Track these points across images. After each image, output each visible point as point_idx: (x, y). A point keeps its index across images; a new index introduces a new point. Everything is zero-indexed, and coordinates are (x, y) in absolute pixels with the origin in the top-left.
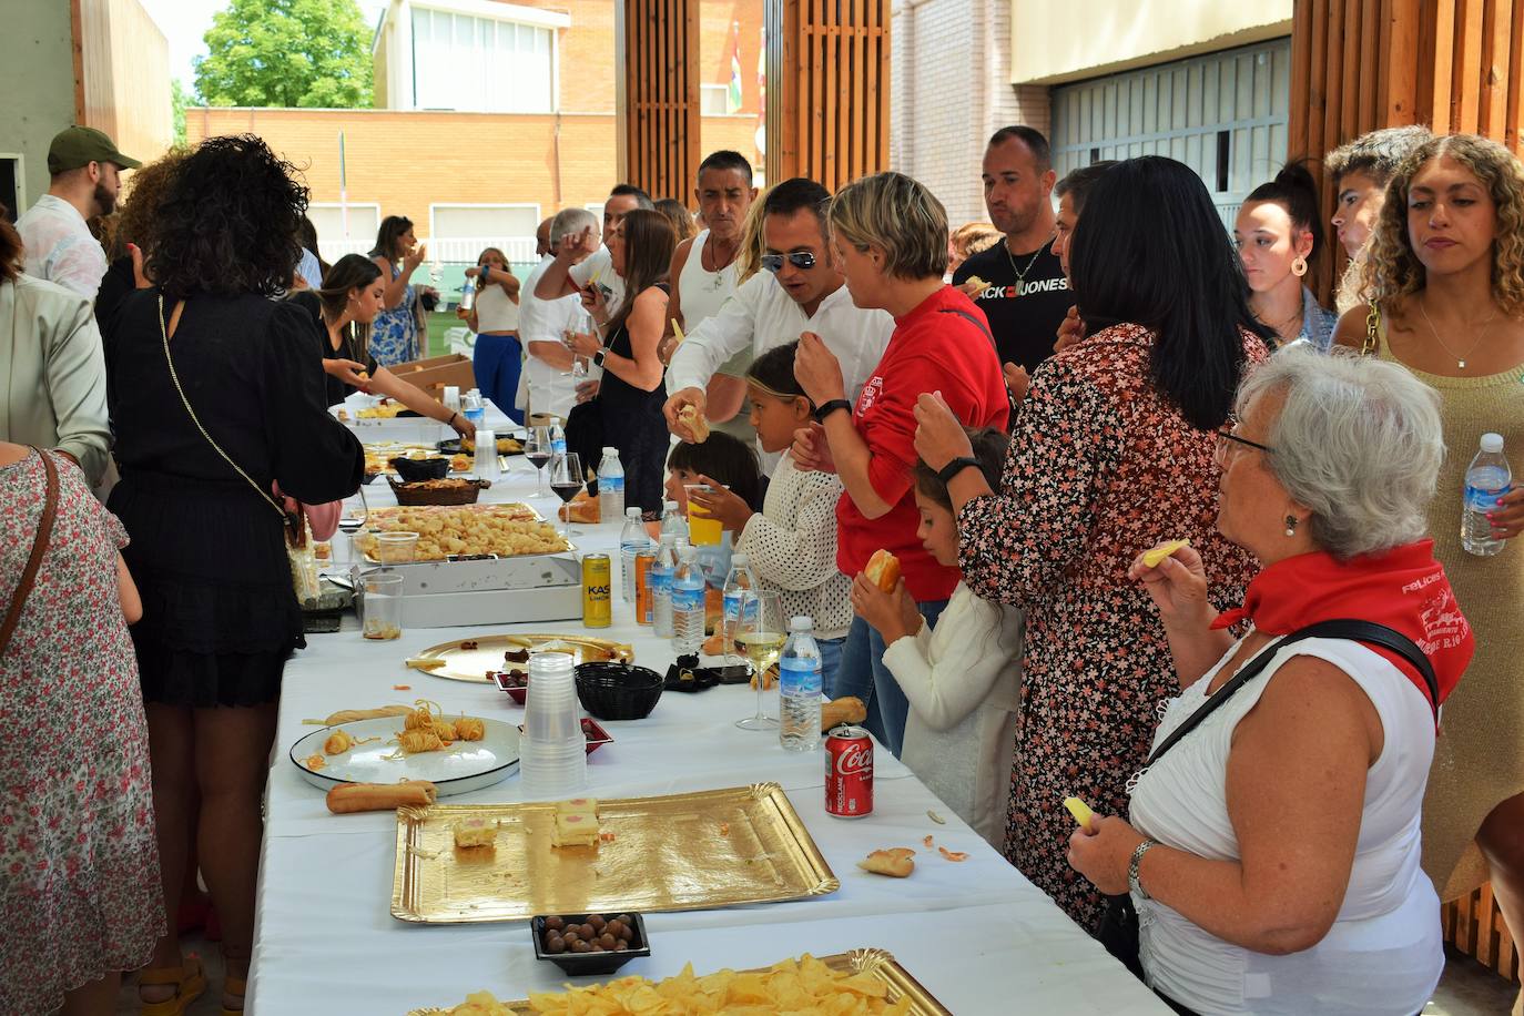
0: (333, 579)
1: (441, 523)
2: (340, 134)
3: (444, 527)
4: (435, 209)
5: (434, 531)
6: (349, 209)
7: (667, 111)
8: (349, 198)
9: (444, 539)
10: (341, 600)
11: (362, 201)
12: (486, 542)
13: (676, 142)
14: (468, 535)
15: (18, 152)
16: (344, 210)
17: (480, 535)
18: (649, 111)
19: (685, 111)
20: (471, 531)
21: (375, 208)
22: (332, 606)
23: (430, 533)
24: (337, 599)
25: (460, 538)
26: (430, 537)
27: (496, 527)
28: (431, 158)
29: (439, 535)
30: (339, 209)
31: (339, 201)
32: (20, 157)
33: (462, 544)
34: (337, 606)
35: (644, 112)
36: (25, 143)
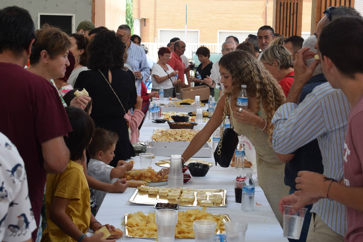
0: (141, 143)
1: (176, 132)
2: (186, 5)
3: (176, 133)
4: (220, 32)
5: (173, 134)
6: (188, 32)
7: (291, 3)
8: (188, 28)
9: (176, 136)
10: (142, 148)
11: (193, 29)
12: (187, 138)
13: (293, 14)
14: (183, 136)
15: (73, 14)
16: (186, 32)
17: (186, 136)
18: (284, 3)
19: (297, 3)
20: (184, 135)
21: (198, 32)
22: (139, 150)
23: (172, 135)
24: (141, 148)
25: (180, 137)
26: (172, 136)
27: (191, 134)
28: (220, 13)
29: (174, 135)
30: (184, 32)
31: (184, 28)
32: (74, 15)
33: (181, 138)
34: (141, 150)
35: (282, 3)
36: (76, 11)
